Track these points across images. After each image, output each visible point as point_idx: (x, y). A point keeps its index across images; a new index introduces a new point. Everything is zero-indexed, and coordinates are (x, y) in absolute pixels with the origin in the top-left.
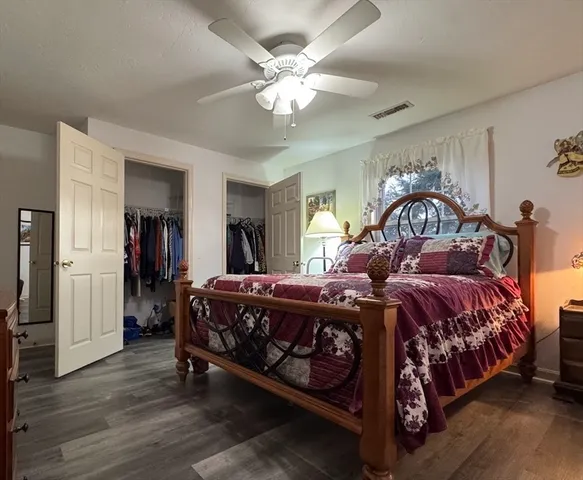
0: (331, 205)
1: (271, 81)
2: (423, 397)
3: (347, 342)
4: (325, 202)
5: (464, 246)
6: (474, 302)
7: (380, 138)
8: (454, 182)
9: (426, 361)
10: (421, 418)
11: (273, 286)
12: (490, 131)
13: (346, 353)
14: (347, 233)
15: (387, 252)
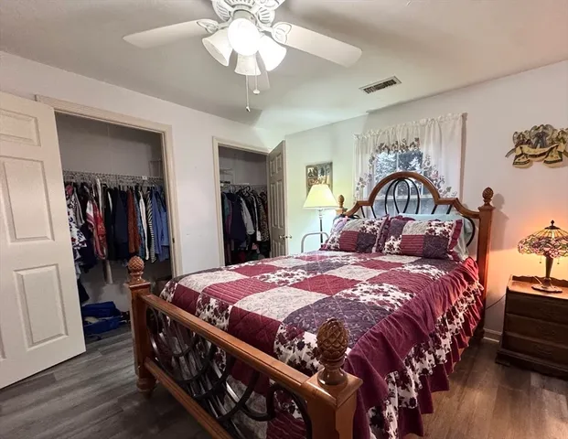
0: (328, 177)
4: (322, 173)
5: (438, 231)
6: (444, 303)
7: (372, 113)
8: (432, 164)
11: (230, 308)
12: (464, 117)
14: (341, 207)
15: (374, 230)
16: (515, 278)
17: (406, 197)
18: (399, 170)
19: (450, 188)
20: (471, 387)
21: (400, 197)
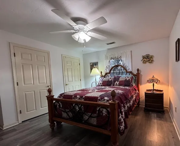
1: (77, 31)
2: (123, 123)
3: (106, 112)
4: (95, 65)
5: (128, 79)
6: (130, 94)
7: (108, 49)
8: (125, 63)
9: (123, 113)
10: (123, 128)
11: (84, 96)
12: (131, 51)
13: (106, 114)
14: (101, 74)
15: (111, 80)
16: (147, 90)
17: (119, 71)
18: (116, 64)
19: (129, 69)
20: (137, 116)
21: (117, 71)
